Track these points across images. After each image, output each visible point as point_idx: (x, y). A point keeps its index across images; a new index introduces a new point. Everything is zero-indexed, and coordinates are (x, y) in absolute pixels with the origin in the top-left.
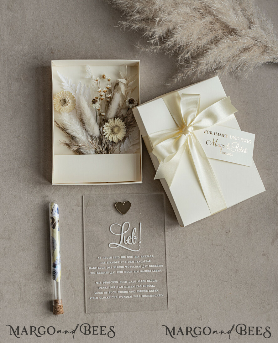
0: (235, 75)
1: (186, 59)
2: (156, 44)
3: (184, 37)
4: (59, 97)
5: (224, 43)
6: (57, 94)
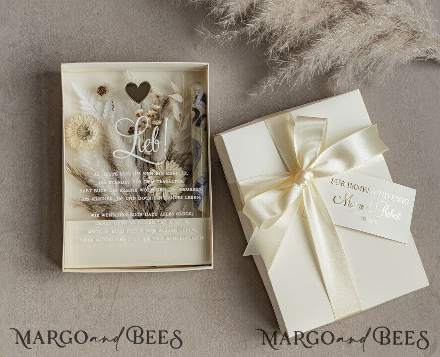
0: (362, 78)
1: (282, 52)
2: (231, 28)
3: (278, 17)
4: (76, 124)
5: (344, 26)
6: (72, 119)
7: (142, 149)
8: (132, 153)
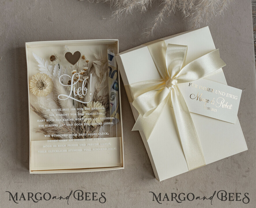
4: (35, 80)
6: (33, 77)
7: (76, 93)
8: (70, 97)
